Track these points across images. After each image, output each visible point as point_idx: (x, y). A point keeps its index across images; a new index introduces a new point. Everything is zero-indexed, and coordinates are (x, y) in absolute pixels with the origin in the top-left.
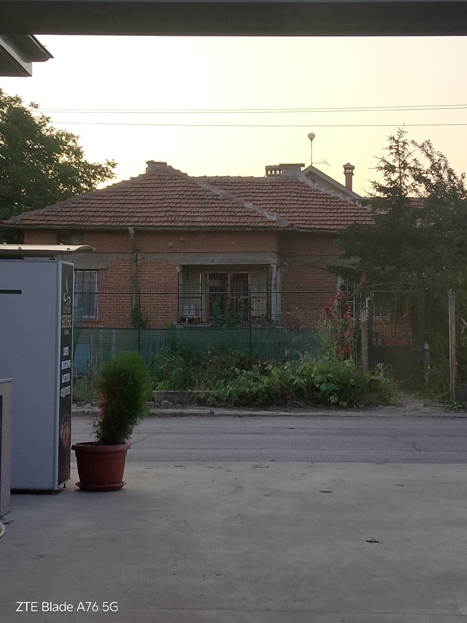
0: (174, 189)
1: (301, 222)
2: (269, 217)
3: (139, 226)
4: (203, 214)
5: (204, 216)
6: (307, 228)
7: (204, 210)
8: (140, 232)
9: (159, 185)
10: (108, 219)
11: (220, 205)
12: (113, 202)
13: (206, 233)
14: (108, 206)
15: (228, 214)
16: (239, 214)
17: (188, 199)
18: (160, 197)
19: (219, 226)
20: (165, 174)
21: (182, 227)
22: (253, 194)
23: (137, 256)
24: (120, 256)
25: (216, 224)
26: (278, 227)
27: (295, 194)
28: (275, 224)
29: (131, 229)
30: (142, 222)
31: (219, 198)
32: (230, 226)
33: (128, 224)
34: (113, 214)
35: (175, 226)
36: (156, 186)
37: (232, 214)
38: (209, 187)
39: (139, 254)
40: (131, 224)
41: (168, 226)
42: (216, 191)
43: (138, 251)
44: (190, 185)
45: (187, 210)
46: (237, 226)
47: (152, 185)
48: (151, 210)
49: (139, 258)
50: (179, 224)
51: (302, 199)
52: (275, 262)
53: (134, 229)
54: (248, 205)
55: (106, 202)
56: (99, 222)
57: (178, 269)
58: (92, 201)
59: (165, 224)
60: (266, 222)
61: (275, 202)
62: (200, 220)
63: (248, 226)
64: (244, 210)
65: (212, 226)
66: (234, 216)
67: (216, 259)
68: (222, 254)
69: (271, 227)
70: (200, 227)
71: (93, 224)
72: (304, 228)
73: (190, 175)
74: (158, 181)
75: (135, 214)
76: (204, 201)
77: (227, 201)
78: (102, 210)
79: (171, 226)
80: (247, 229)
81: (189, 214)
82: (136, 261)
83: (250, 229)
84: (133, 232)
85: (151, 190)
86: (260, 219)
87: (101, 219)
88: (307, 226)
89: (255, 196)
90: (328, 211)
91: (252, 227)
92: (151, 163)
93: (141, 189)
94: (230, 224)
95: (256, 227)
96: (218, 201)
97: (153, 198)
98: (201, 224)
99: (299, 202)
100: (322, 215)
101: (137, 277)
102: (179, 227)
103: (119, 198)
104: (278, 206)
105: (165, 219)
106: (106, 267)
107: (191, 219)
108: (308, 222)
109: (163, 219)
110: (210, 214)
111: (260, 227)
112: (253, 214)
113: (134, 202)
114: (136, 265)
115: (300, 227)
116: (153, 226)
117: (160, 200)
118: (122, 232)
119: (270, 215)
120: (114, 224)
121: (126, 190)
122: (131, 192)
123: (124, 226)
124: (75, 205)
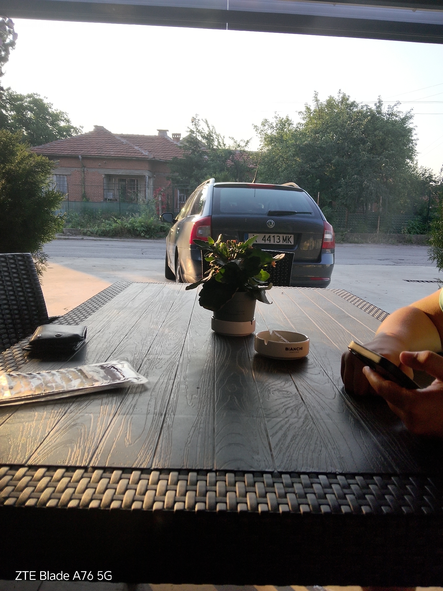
0: (104, 138)
1: (161, 157)
2: (144, 153)
3: (83, 155)
4: (114, 151)
5: (115, 152)
6: (164, 160)
7: (115, 149)
8: (85, 158)
9: (97, 137)
10: (70, 152)
11: (123, 147)
12: (74, 144)
13: (115, 159)
14: (71, 145)
15: (126, 151)
16: (131, 151)
17: (110, 143)
18: (96, 142)
19: (120, 156)
20: (101, 132)
21: (104, 156)
22: (142, 143)
23: (84, 169)
24: (76, 169)
25: (119, 156)
26: (148, 158)
27: (162, 144)
28: (146, 157)
29: (80, 156)
30: (86, 153)
31: (124, 143)
32: (126, 157)
33: (79, 154)
34: (73, 149)
35: (100, 156)
36: (96, 137)
37: (128, 151)
38: (119, 139)
39: (85, 168)
40: (80, 154)
41: (97, 156)
42: (123, 140)
43: (84, 167)
44: (112, 137)
45: (107, 148)
46: (129, 157)
47: (94, 137)
48: (91, 148)
49: (85, 170)
50: (103, 155)
51: (164, 146)
52: (147, 174)
53: (81, 156)
54: (136, 148)
55: (71, 143)
56: (65, 153)
57: (103, 176)
58: (64, 143)
59: (96, 155)
60: (143, 156)
61: (152, 147)
62: (112, 154)
63: (134, 157)
64: (134, 150)
65: (117, 156)
66: (129, 152)
67: (121, 172)
68: (123, 170)
69: (145, 158)
70: (112, 156)
71: (62, 153)
72: (162, 160)
73: (112, 132)
74: (97, 135)
75: (83, 150)
76: (116, 145)
77: (127, 145)
78: (68, 147)
79: (99, 156)
80: (134, 158)
81: (108, 150)
82: (84, 171)
83: (135, 159)
84: (81, 158)
85: (93, 139)
86: (140, 154)
87: (67, 151)
88: (165, 159)
89: (143, 144)
90: (175, 152)
91: (136, 158)
92: (96, 127)
93: (88, 138)
94: (126, 156)
95: (138, 157)
96: (123, 145)
97: (93, 142)
98: (112, 155)
99: (163, 148)
100: (172, 154)
101: (84, 179)
102: (102, 156)
103: (77, 142)
104: (153, 149)
105: (97, 152)
106: (70, 174)
107: (108, 153)
108: (165, 157)
109: (95, 152)
110: (118, 151)
111: (139, 158)
112: (137, 152)
113: (84, 144)
114: (84, 174)
115: (160, 159)
116: (90, 155)
117: (96, 143)
118: (76, 158)
119: (145, 152)
120: (72, 154)
121: (81, 138)
122: (84, 139)
123: (77, 155)
124: (56, 144)
